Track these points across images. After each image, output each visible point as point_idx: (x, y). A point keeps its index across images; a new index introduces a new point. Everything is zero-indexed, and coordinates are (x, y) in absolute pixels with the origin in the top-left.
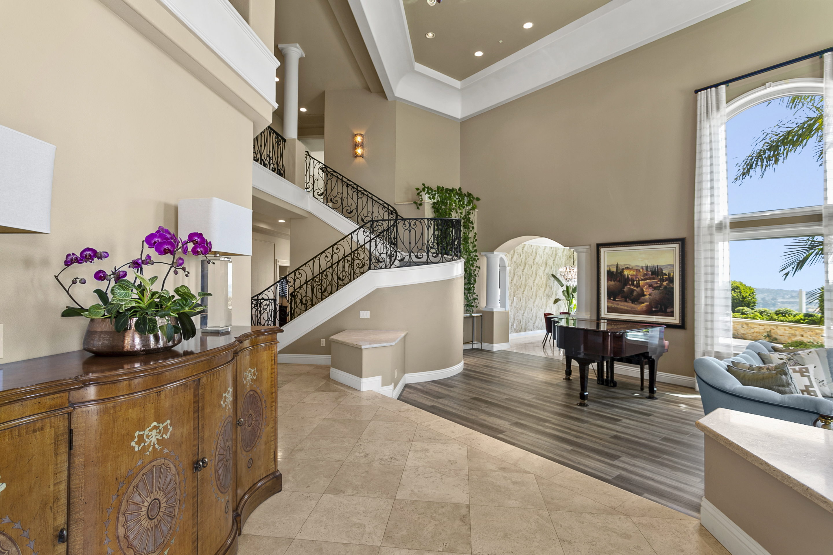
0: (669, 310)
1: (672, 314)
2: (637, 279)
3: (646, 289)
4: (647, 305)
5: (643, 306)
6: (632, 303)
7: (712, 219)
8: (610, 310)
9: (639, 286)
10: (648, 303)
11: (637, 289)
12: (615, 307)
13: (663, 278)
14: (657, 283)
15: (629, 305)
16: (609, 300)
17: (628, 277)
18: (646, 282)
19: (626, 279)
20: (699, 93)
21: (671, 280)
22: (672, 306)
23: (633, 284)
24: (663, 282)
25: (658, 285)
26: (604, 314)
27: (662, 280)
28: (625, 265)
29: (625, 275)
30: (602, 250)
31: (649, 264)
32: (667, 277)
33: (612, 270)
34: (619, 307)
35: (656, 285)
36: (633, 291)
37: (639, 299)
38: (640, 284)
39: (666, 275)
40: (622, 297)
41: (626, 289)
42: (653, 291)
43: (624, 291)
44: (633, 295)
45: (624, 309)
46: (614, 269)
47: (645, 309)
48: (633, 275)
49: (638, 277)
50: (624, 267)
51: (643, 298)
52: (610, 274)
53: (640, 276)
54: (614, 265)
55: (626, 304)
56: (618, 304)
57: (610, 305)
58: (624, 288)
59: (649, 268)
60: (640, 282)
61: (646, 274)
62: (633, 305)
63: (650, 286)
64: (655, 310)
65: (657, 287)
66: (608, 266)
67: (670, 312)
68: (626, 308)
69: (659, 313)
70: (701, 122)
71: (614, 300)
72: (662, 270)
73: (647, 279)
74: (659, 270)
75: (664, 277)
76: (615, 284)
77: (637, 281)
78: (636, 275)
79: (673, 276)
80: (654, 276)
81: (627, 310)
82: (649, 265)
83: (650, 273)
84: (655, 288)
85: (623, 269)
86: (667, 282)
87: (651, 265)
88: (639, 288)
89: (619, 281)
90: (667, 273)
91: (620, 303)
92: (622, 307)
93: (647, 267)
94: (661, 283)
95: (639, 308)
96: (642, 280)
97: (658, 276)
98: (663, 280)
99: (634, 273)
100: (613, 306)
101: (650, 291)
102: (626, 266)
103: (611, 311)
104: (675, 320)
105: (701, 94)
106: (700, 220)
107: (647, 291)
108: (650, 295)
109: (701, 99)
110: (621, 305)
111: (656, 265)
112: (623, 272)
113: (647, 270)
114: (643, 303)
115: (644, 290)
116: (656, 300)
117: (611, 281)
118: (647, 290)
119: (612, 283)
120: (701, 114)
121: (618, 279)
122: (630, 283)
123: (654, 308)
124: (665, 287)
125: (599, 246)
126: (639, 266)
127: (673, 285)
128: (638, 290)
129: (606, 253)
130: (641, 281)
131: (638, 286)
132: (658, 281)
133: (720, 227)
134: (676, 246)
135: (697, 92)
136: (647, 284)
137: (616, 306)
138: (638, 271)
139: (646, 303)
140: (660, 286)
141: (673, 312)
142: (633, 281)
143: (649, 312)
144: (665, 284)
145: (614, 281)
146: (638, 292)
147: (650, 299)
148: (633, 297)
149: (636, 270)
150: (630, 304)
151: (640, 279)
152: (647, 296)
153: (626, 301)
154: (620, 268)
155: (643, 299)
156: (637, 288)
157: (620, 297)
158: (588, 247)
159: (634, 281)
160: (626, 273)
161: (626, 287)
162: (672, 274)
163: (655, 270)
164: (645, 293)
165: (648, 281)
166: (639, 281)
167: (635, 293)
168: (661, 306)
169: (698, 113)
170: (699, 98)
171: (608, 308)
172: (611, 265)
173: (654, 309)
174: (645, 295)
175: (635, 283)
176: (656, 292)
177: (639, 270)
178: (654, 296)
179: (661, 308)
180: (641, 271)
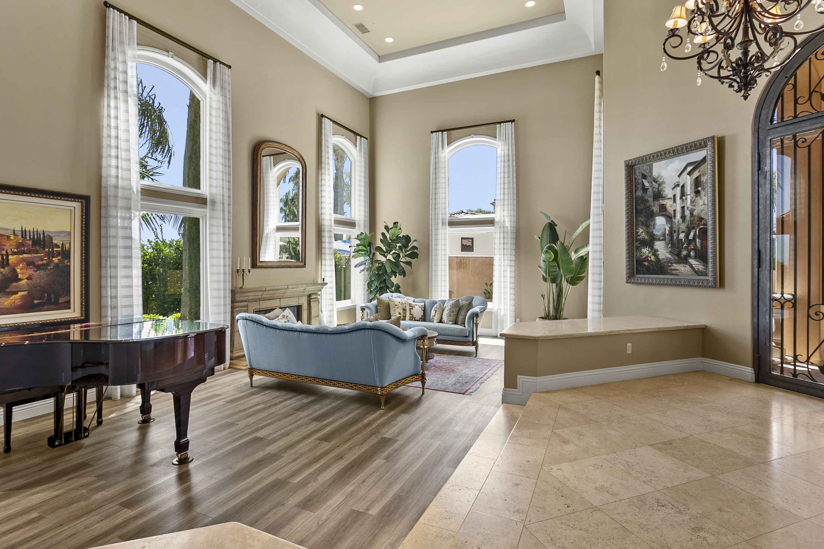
0: (61, 300)
1: (67, 305)
2: (4, 252)
3: (22, 269)
4: (23, 297)
5: (15, 299)
9: (8, 264)
10: (25, 293)
11: (2, 270)
13: (53, 251)
14: (42, 260)
18: (21, 256)
20: (108, 8)
21: (66, 254)
22: (68, 292)
24: (53, 257)
25: (44, 262)
27: (51, 255)
31: (29, 228)
32: (59, 249)
35: (40, 263)
37: (7, 288)
38: (10, 261)
39: (58, 247)
42: (35, 271)
47: (18, 302)
49: (5, 248)
51: (15, 284)
53: (10, 247)
59: (28, 234)
60: (10, 257)
61: (22, 245)
63: (30, 264)
64: (38, 303)
65: (43, 265)
67: (64, 303)
69: (46, 307)
72: (51, 239)
73: (23, 252)
74: (46, 239)
75: (55, 249)
77: (2, 255)
79: (70, 248)
80: (37, 248)
82: (27, 230)
83: (30, 242)
84: (38, 268)
86: (59, 257)
87: (32, 230)
88: (7, 269)
90: (60, 244)
93: (24, 233)
94: (49, 258)
95: (6, 303)
96: (14, 254)
97: (44, 248)
98: (53, 254)
101: (30, 271)
107: (22, 272)
108: (29, 278)
111: (40, 230)
113: (23, 236)
114: (16, 293)
115: (18, 270)
116: (41, 286)
118: (24, 271)
123: (36, 299)
124: (57, 266)
126: (7, 230)
127: (70, 262)
128: (5, 271)
130: (12, 255)
131: (5, 264)
132: (45, 256)
134: (77, 205)
136: (23, 260)
138: (6, 238)
139: (20, 294)
140: (48, 264)
141: (69, 302)
143: (26, 307)
144: (56, 260)
146: (4, 275)
147: (28, 285)
149: (2, 235)
151: (9, 252)
152: (24, 282)
155: (15, 286)
156: (3, 267)
162: (67, 246)
163: (39, 238)
164: (20, 276)
165: (25, 255)
166: (7, 255)
168: (49, 296)
170: (108, 12)
173: (36, 302)
174: (21, 280)
176: (42, 273)
177: (8, 237)
178: (36, 280)
179: (49, 298)
180: (12, 237)
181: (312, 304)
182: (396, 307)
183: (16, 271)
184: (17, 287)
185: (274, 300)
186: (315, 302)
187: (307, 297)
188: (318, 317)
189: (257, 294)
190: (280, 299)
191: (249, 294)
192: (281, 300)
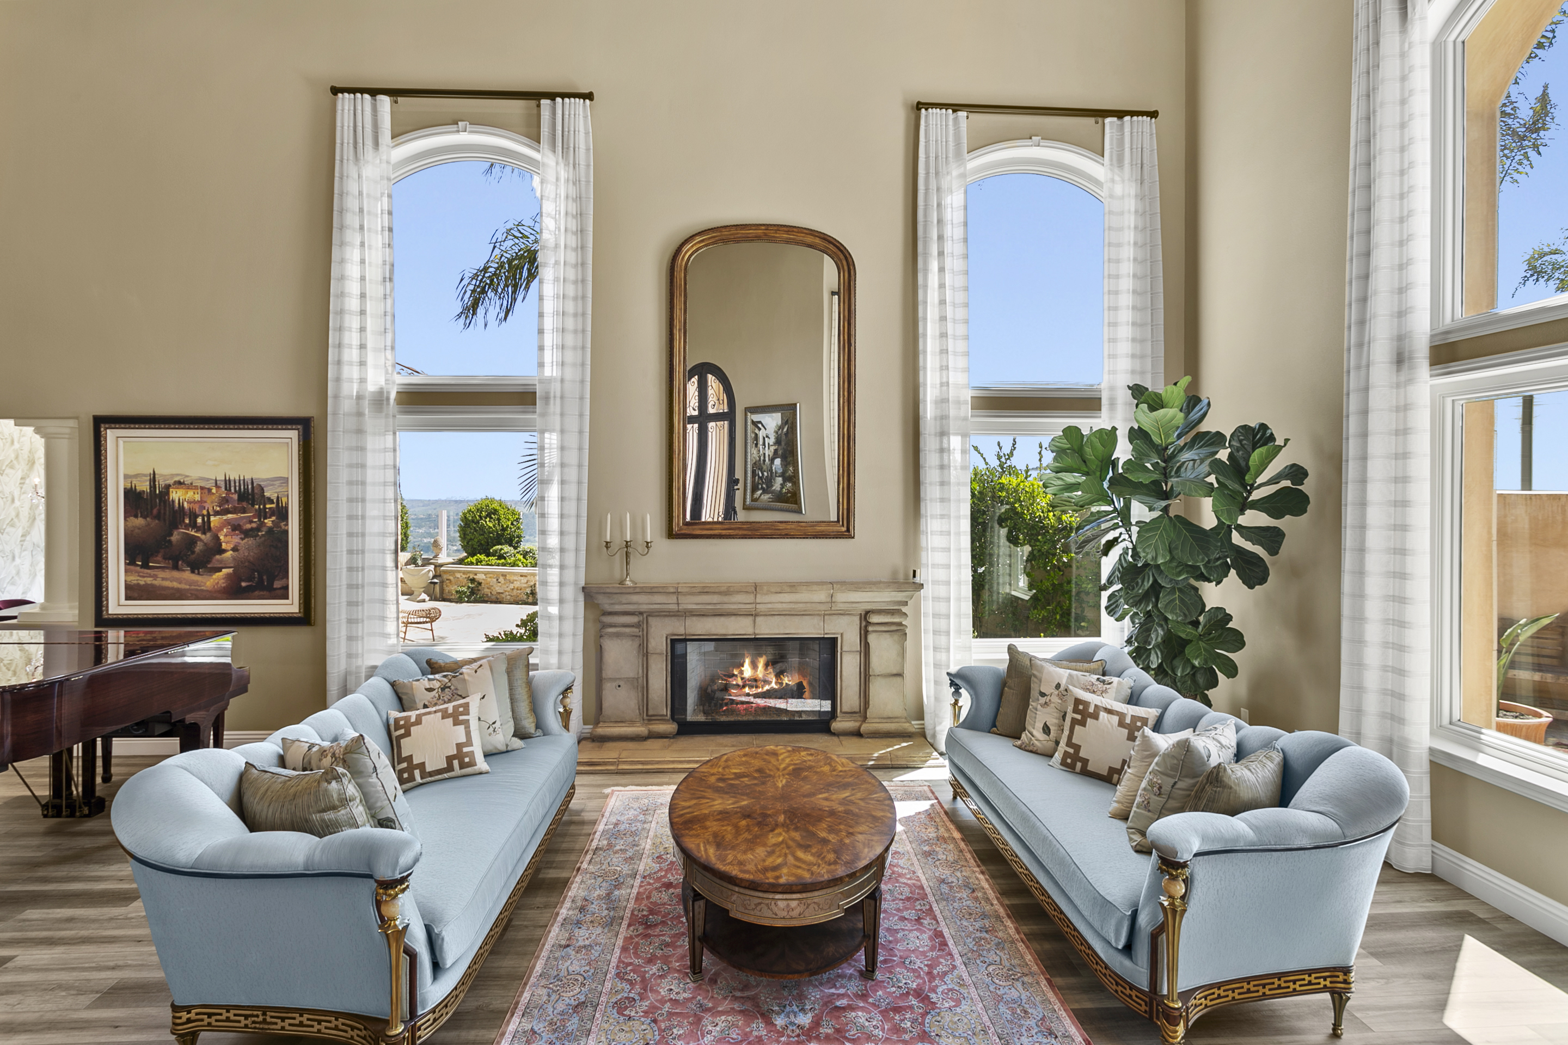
0: (277, 584)
1: (283, 594)
2: (205, 512)
3: (226, 536)
4: (228, 575)
5: (218, 579)
6: (193, 572)
7: (363, 381)
8: (133, 592)
9: (210, 529)
10: (231, 570)
11: (203, 537)
12: (146, 585)
13: (265, 508)
14: (251, 522)
15: (186, 577)
16: (132, 567)
17: (181, 507)
18: (225, 517)
19: (175, 512)
20: (340, 95)
21: (282, 513)
22: (286, 575)
23: (193, 525)
24: (265, 518)
25: (254, 525)
26: (117, 605)
27: (262, 514)
28: (173, 475)
29: (173, 501)
30: (111, 435)
31: (233, 476)
32: (273, 506)
33: (139, 489)
34: (157, 582)
35: (248, 526)
36: (194, 540)
37: (209, 562)
38: (212, 525)
39: (271, 501)
40: (165, 558)
41: (175, 537)
42: (242, 539)
43: (170, 541)
44: (193, 552)
45: (173, 588)
46: (144, 486)
47: (222, 584)
48: (194, 502)
49: (207, 505)
50: (171, 482)
51: (218, 557)
52: (133, 500)
53: (211, 504)
54: (145, 475)
55: (176, 574)
56: (155, 577)
57: (134, 579)
58: (171, 535)
59: (232, 484)
60: (212, 518)
61: (225, 500)
62: (194, 577)
63: (236, 528)
64: (247, 586)
65: (252, 529)
66: (126, 477)
67: (280, 589)
68: (175, 585)
69: (257, 593)
70: (342, 161)
71: (145, 566)
72: (262, 490)
73: (227, 512)
74: (256, 491)
75: (268, 506)
76: (148, 525)
77: (203, 516)
78: (202, 502)
79: (287, 503)
80: (245, 504)
81: (178, 590)
82: (232, 478)
83: (235, 497)
84: (247, 534)
85: (168, 487)
86: (274, 518)
87: (237, 478)
88: (208, 535)
89: (158, 517)
90: (274, 497)
91: (161, 574)
92: (167, 584)
93: (227, 482)
94: (260, 520)
95: (208, 583)
96: (217, 513)
97: (253, 505)
98: (266, 512)
99: (197, 497)
100: (142, 583)
101: (236, 539)
102: (177, 479)
103: (136, 595)
104: (290, 606)
105: (343, 99)
106: (338, 380)
107: (228, 540)
108: (235, 549)
109: (343, 110)
110: (163, 579)
111: (248, 477)
112: (168, 493)
113: (228, 489)
114: (219, 570)
115: (222, 538)
116: (249, 562)
117: (136, 516)
118: (229, 538)
119: (140, 521)
120: (342, 144)
121: (155, 511)
122: (187, 521)
123: (244, 581)
124: (270, 530)
125: (101, 423)
126: (208, 480)
127: (287, 525)
128: (206, 538)
129: (121, 441)
130: (215, 515)
131: (206, 528)
132: (254, 517)
133: (379, 400)
134: (292, 436)
135: (335, 91)
136: (228, 522)
137: (149, 580)
138: (206, 491)
139: (225, 571)
140: (258, 529)
141: (286, 588)
142: (193, 516)
143: (233, 591)
144: (269, 522)
145: (145, 517)
146: (205, 544)
147: (234, 558)
148: (193, 557)
149: (202, 488)
150: (187, 575)
151: (211, 513)
152: (229, 554)
153: (176, 567)
154: (161, 482)
155: (218, 561)
156: (204, 533)
157: (159, 558)
158: (72, 423)
159: (196, 516)
160: (176, 495)
161: (175, 533)
162: (284, 500)
163: (246, 490)
164: (224, 546)
165: (230, 516)
166: (209, 515)
167: (199, 547)
168: (260, 576)
169: (338, 141)
170: (339, 107)
171: (128, 587)
172: (136, 476)
173: (244, 584)
174: (225, 551)
175: (199, 520)
176: (250, 541)
177: (210, 490)
178: (244, 553)
179: (261, 580)
180: (214, 491)
181: (872, 638)
182: (1042, 700)
183: (218, 539)
184: (221, 561)
185: (733, 618)
186: (887, 635)
187: (857, 619)
188: (899, 679)
189: (658, 598)
190: (756, 615)
191: (635, 598)
192: (759, 619)
